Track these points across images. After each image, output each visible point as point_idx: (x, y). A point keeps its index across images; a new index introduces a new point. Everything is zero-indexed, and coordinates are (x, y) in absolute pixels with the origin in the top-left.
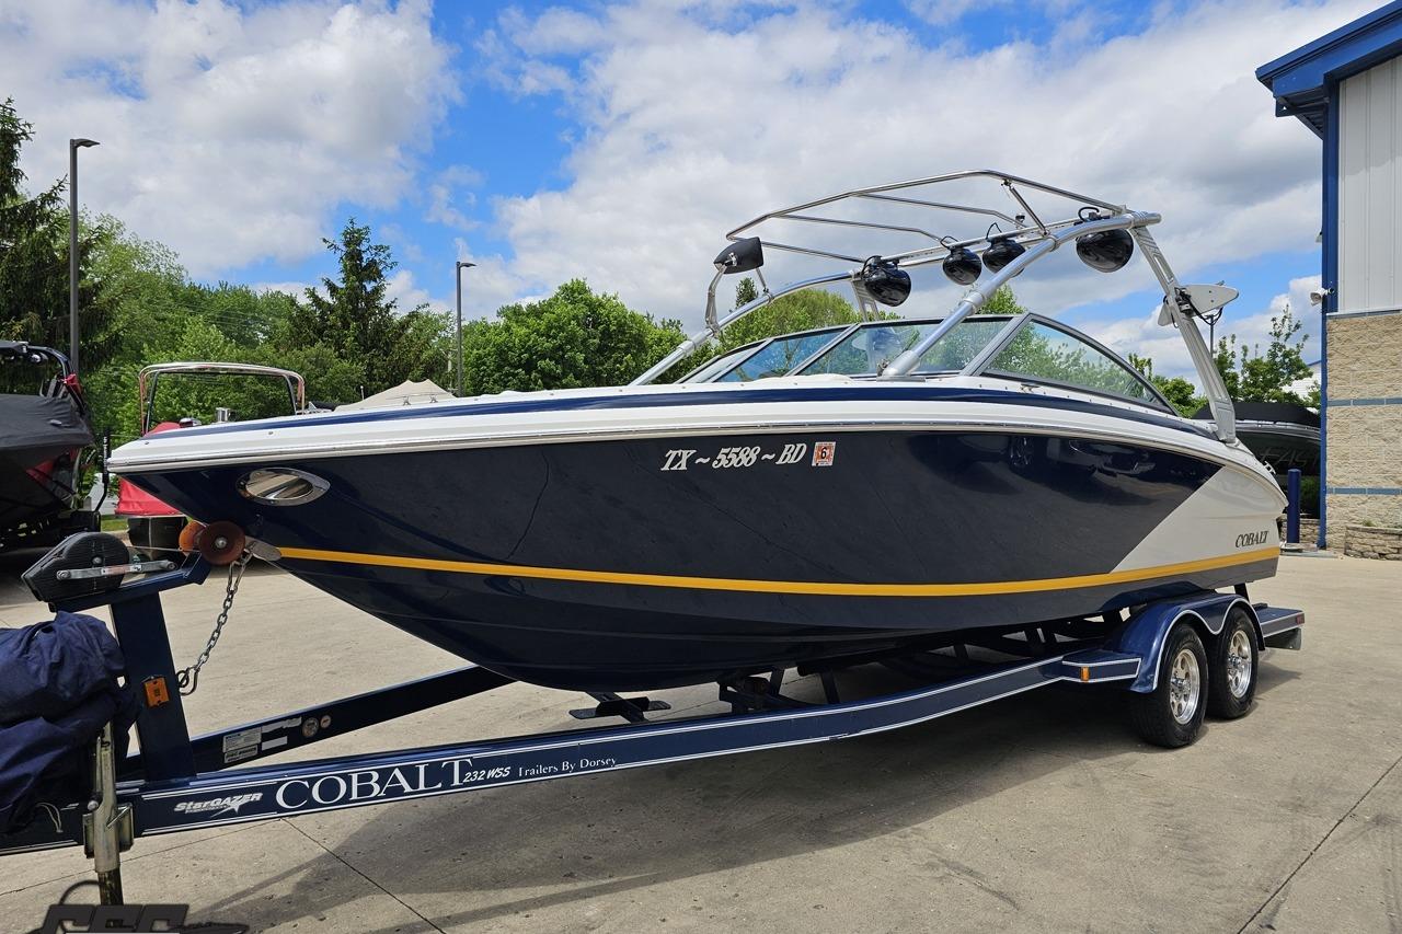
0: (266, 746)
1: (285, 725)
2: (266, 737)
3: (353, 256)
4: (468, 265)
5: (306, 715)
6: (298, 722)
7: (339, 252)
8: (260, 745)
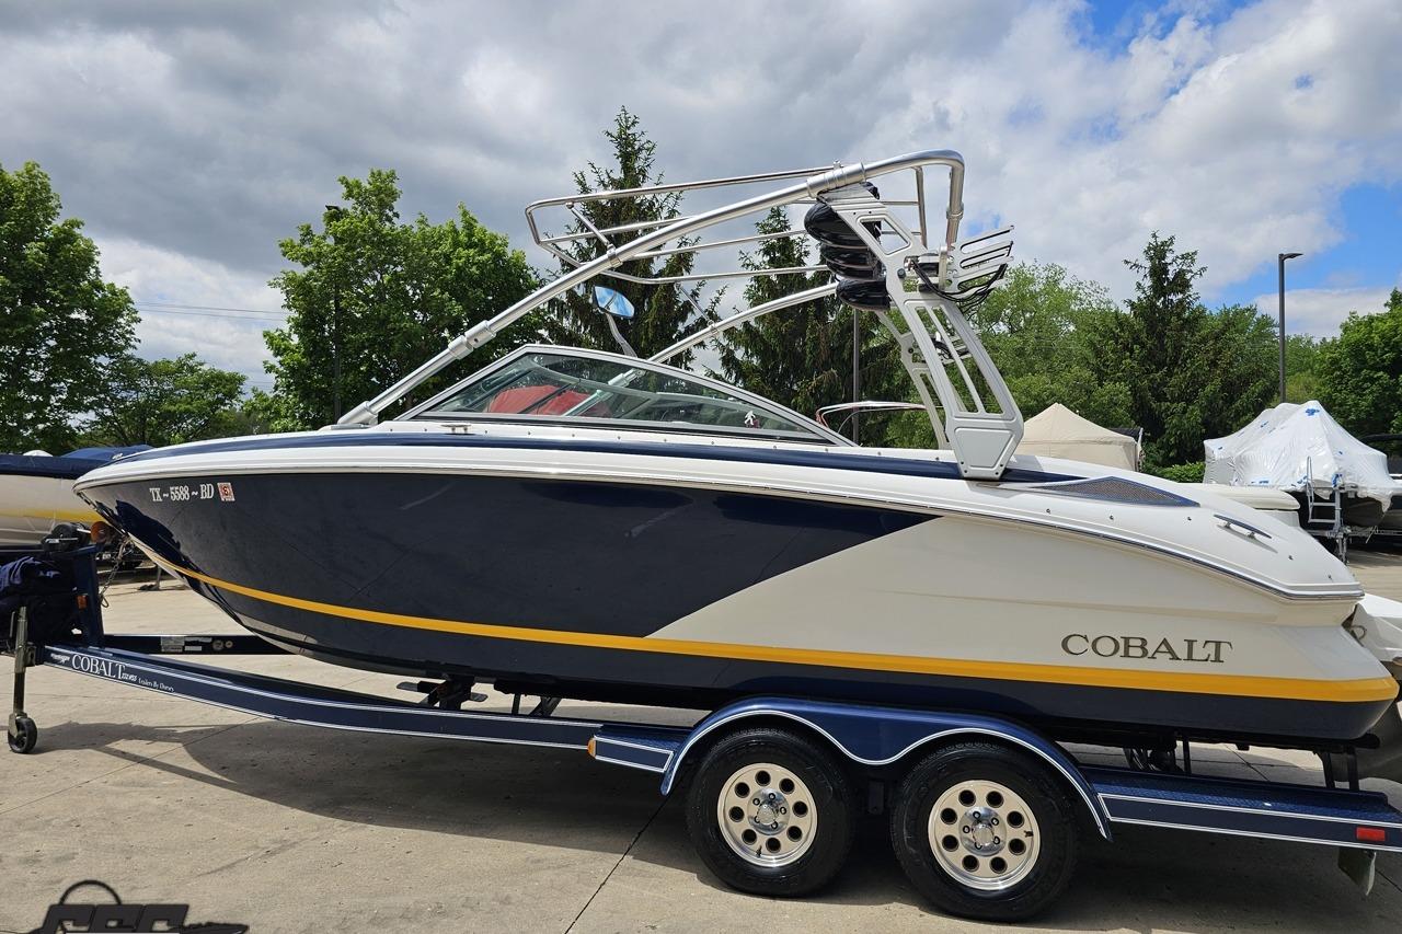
0: (187, 648)
1: (200, 640)
2: (187, 644)
3: (1158, 272)
4: (1292, 256)
5: (215, 638)
6: (210, 640)
7: (1142, 271)
8: (184, 647)
